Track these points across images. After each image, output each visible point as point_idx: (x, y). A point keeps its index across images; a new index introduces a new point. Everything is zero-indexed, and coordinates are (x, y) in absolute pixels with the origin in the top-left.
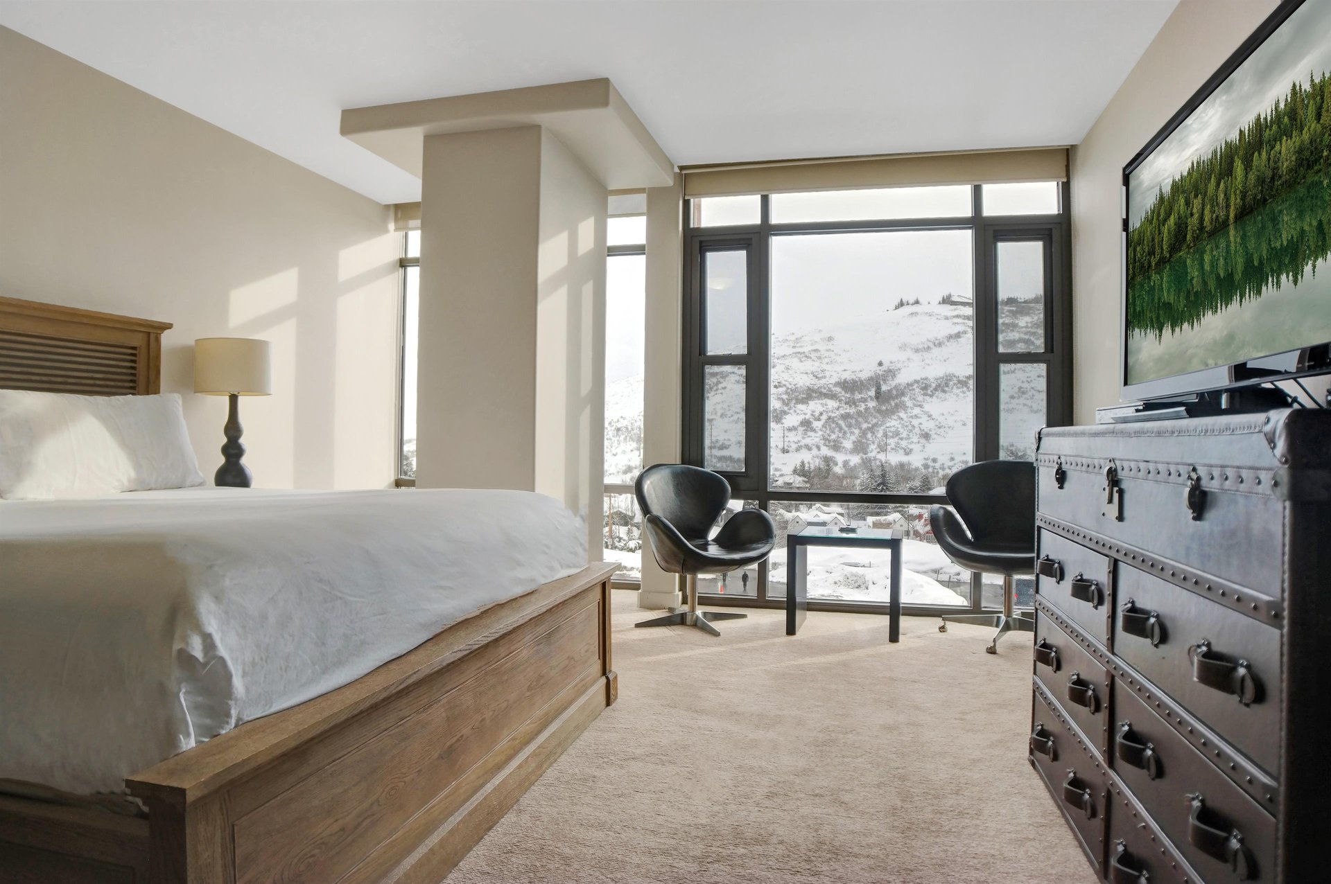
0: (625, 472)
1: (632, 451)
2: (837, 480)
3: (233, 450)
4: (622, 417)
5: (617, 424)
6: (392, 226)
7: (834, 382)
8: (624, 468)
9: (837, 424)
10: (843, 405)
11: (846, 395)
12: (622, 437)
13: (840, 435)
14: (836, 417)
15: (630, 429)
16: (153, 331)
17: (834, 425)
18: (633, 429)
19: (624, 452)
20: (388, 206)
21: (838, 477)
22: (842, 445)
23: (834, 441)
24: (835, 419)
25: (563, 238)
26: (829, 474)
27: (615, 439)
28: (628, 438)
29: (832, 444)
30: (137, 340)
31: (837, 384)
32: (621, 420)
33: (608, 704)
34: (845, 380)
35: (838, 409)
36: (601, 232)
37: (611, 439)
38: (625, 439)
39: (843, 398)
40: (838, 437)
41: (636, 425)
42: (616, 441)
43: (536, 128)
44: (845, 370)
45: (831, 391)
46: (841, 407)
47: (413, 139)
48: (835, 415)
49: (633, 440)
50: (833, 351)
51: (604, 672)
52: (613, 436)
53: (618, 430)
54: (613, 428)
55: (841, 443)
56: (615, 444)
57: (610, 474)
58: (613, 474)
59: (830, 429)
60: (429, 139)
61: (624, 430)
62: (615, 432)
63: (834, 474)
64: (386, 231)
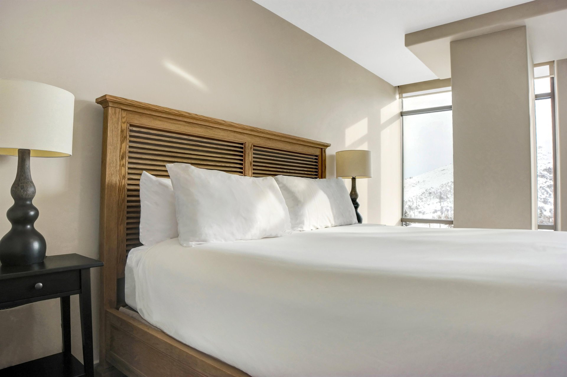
0: (434, 213)
1: (437, 203)
2: (547, 219)
3: (355, 205)
4: (432, 187)
5: (430, 191)
6: (397, 96)
7: (543, 169)
8: (433, 211)
9: (545, 190)
10: (548, 180)
11: (550, 175)
12: (432, 197)
13: (548, 196)
14: (545, 187)
15: (436, 192)
16: (323, 147)
17: (543, 191)
18: (437, 193)
19: (433, 203)
20: (396, 87)
21: (547, 217)
22: (549, 201)
23: (544, 199)
24: (544, 188)
26: (541, 216)
27: (429, 198)
28: (435, 197)
29: (543, 200)
30: (317, 152)
31: (545, 170)
32: (431, 189)
34: (549, 168)
35: (545, 183)
37: (427, 198)
38: (434, 197)
39: (549, 177)
40: (546, 197)
41: (439, 191)
42: (429, 199)
44: (549, 163)
45: (541, 173)
46: (547, 182)
48: (544, 186)
49: (437, 198)
50: (542, 153)
52: (428, 196)
53: (430, 193)
54: (428, 193)
55: (548, 200)
56: (429, 200)
57: (427, 213)
58: (428, 213)
59: (541, 193)
61: (433, 193)
62: (429, 194)
63: (545, 216)
64: (395, 99)
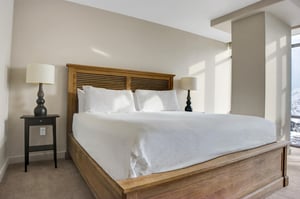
3: (189, 103)
16: (172, 76)
25: (275, 43)
30: (168, 79)
33: (284, 186)
36: (289, 40)
43: (263, 13)
47: (228, 24)
51: (283, 175)
60: (233, 23)
